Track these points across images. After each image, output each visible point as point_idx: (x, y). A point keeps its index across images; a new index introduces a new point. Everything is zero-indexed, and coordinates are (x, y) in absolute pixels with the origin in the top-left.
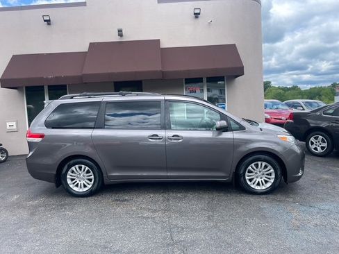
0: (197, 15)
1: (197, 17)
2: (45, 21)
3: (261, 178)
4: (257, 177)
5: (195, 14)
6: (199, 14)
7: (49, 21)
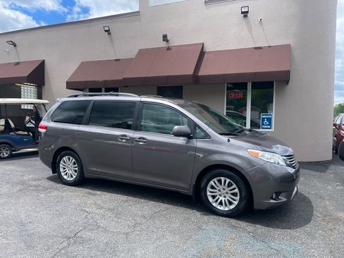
0: (245, 14)
1: (245, 16)
2: (106, 31)
3: (225, 197)
4: (220, 195)
5: (242, 13)
6: (247, 12)
7: (109, 31)
